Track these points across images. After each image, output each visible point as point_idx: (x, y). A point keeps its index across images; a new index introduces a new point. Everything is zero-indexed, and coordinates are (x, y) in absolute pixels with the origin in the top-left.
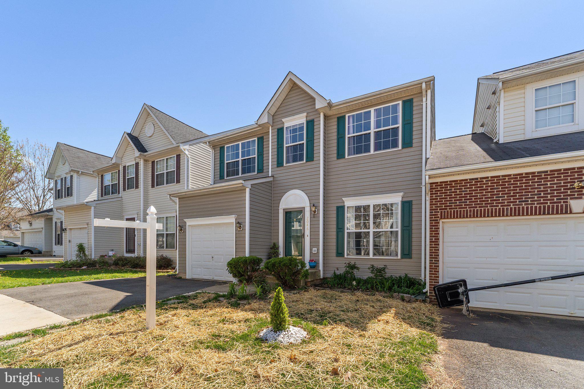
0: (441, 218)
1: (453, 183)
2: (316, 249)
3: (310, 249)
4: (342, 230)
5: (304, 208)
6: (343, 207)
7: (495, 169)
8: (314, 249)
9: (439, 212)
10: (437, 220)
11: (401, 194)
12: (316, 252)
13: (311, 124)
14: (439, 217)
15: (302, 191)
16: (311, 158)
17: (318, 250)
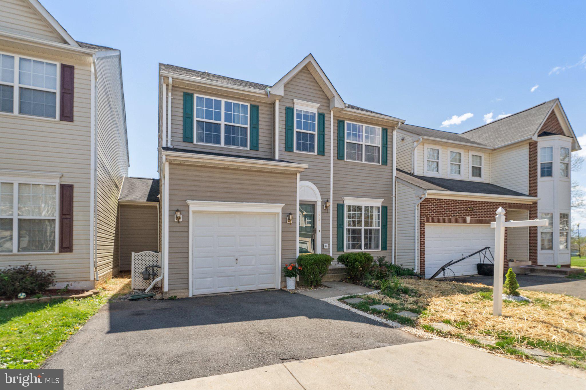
0: (426, 222)
1: (431, 200)
2: (327, 245)
3: (322, 245)
4: (342, 226)
5: (316, 202)
6: (343, 205)
7: (450, 195)
8: (325, 245)
9: (425, 218)
10: (424, 223)
11: (383, 200)
12: (327, 248)
13: (322, 117)
14: (424, 221)
15: (314, 184)
16: (322, 152)
17: (329, 245)
